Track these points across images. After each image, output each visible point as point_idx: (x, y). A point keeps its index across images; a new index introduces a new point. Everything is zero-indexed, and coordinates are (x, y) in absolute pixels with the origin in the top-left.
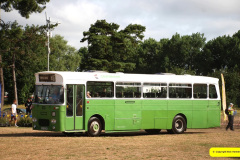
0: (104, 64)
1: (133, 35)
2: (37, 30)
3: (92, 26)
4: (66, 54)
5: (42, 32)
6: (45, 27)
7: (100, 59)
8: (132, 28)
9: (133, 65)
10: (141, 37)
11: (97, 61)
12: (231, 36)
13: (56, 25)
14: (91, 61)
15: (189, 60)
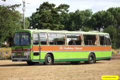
0: (48, 25)
1: (63, 10)
2: (10, 7)
3: (41, 5)
4: (22, 20)
5: (13, 9)
6: (14, 6)
7: (46, 23)
8: (62, 6)
9: (63, 26)
10: (67, 11)
11: (45, 24)
12: (106, 11)
13: (20, 5)
14: (41, 24)
15: (84, 23)
